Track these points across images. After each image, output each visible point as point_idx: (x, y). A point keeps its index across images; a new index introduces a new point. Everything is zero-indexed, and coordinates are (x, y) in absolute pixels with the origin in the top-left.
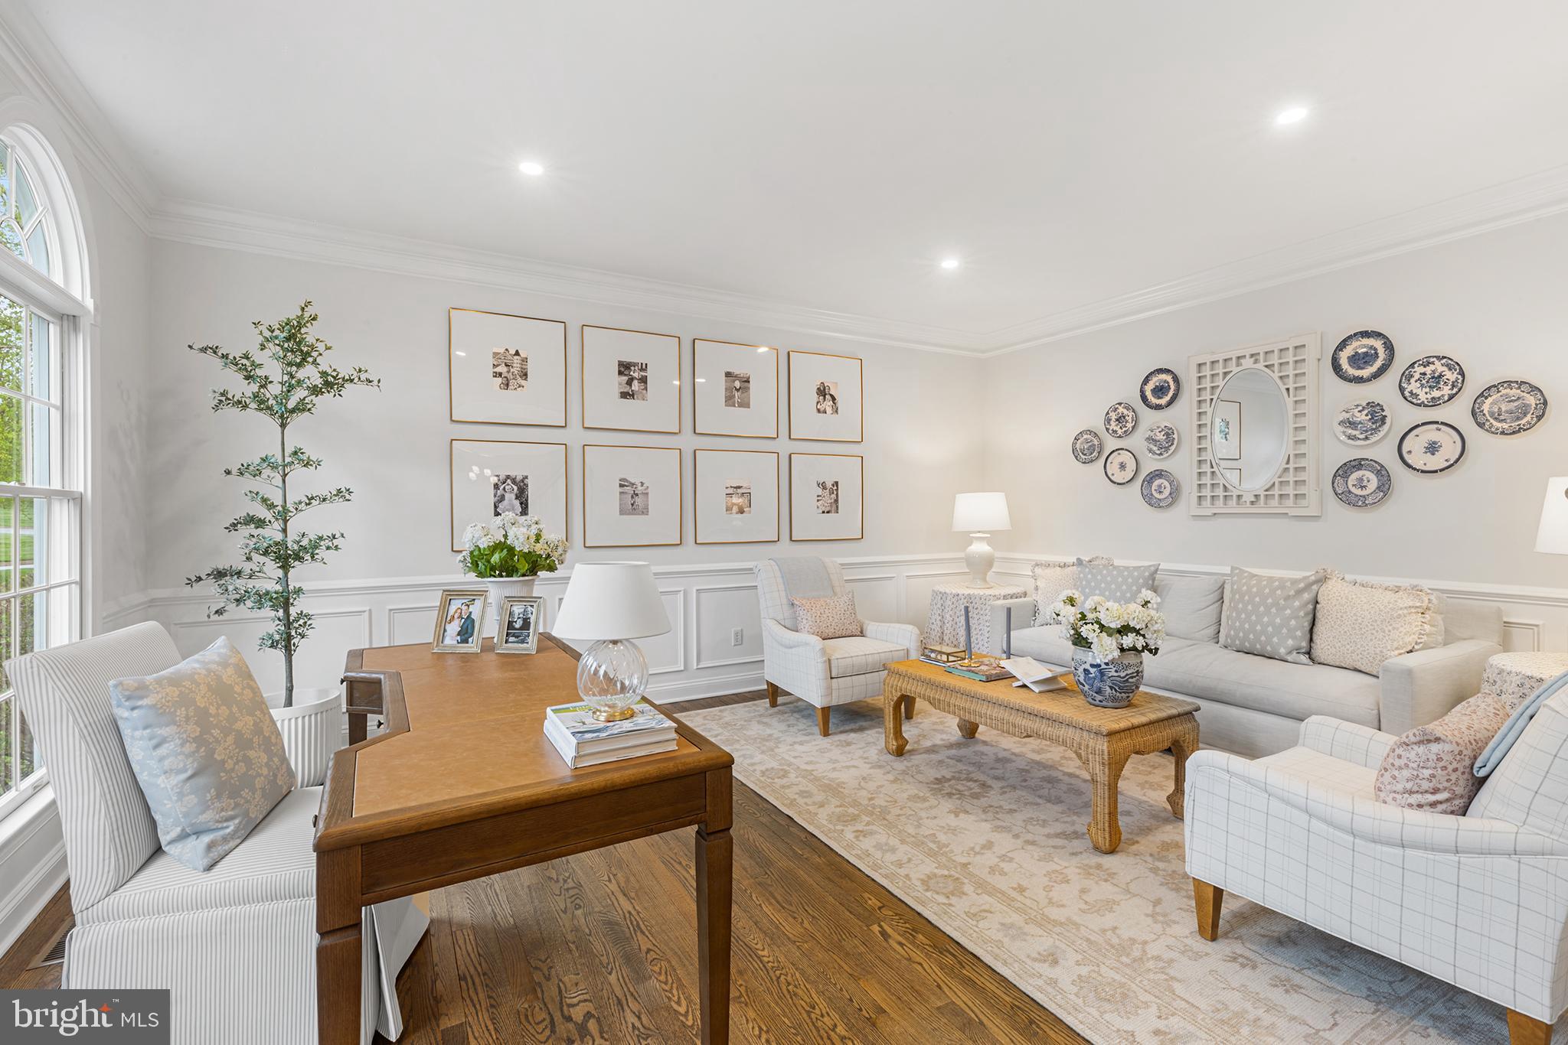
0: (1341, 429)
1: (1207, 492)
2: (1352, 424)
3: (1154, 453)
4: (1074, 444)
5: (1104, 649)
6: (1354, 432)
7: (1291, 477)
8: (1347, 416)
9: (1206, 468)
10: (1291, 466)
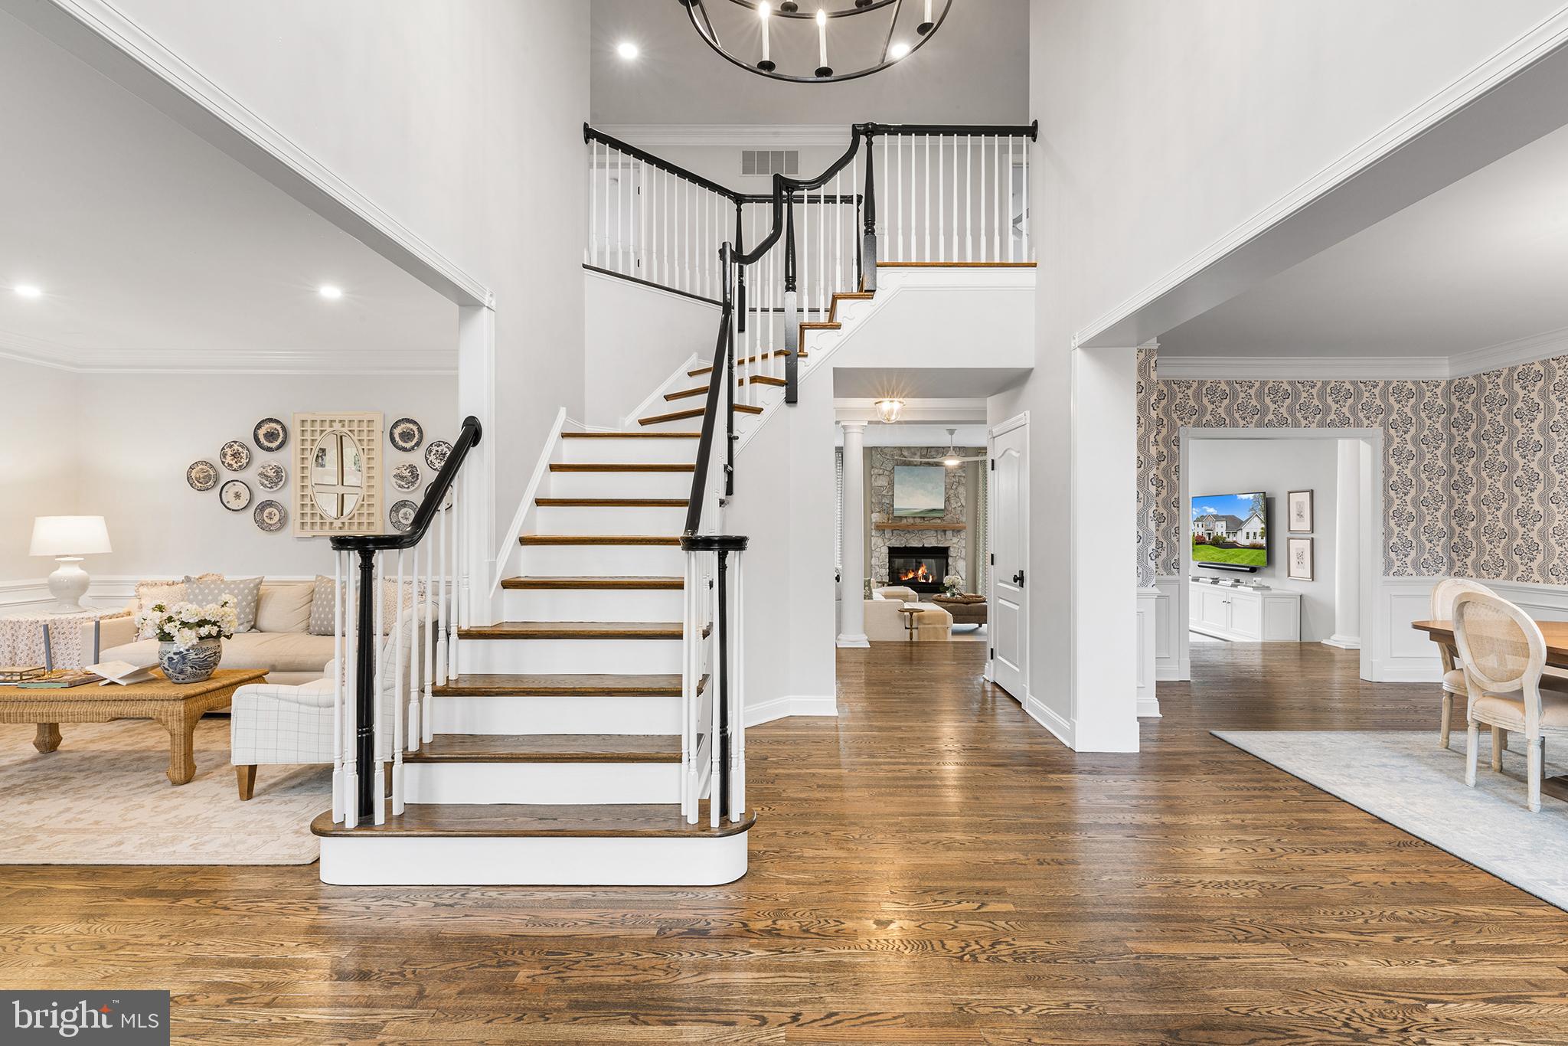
0: (395, 480)
1: (308, 519)
2: (402, 478)
3: (265, 486)
4: (189, 473)
5: (185, 639)
6: (403, 483)
7: (365, 511)
8: (398, 472)
9: (307, 501)
10: (365, 503)
